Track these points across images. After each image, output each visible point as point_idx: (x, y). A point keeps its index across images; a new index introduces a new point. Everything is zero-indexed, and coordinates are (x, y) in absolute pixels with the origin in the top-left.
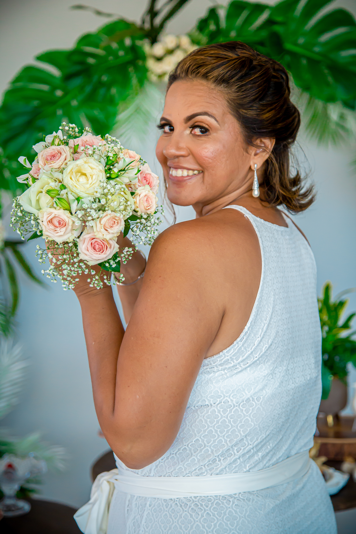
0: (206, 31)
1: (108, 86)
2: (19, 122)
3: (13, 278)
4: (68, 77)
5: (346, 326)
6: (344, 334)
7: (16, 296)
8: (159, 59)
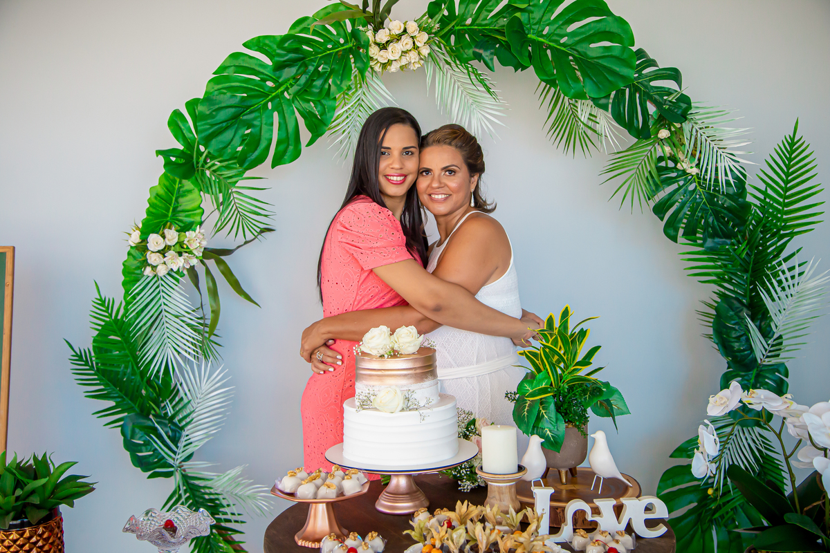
0: (438, 17)
1: (325, 77)
2: (223, 115)
3: (214, 293)
4: (279, 67)
5: (586, 361)
6: (583, 372)
7: (216, 313)
8: (383, 47)
